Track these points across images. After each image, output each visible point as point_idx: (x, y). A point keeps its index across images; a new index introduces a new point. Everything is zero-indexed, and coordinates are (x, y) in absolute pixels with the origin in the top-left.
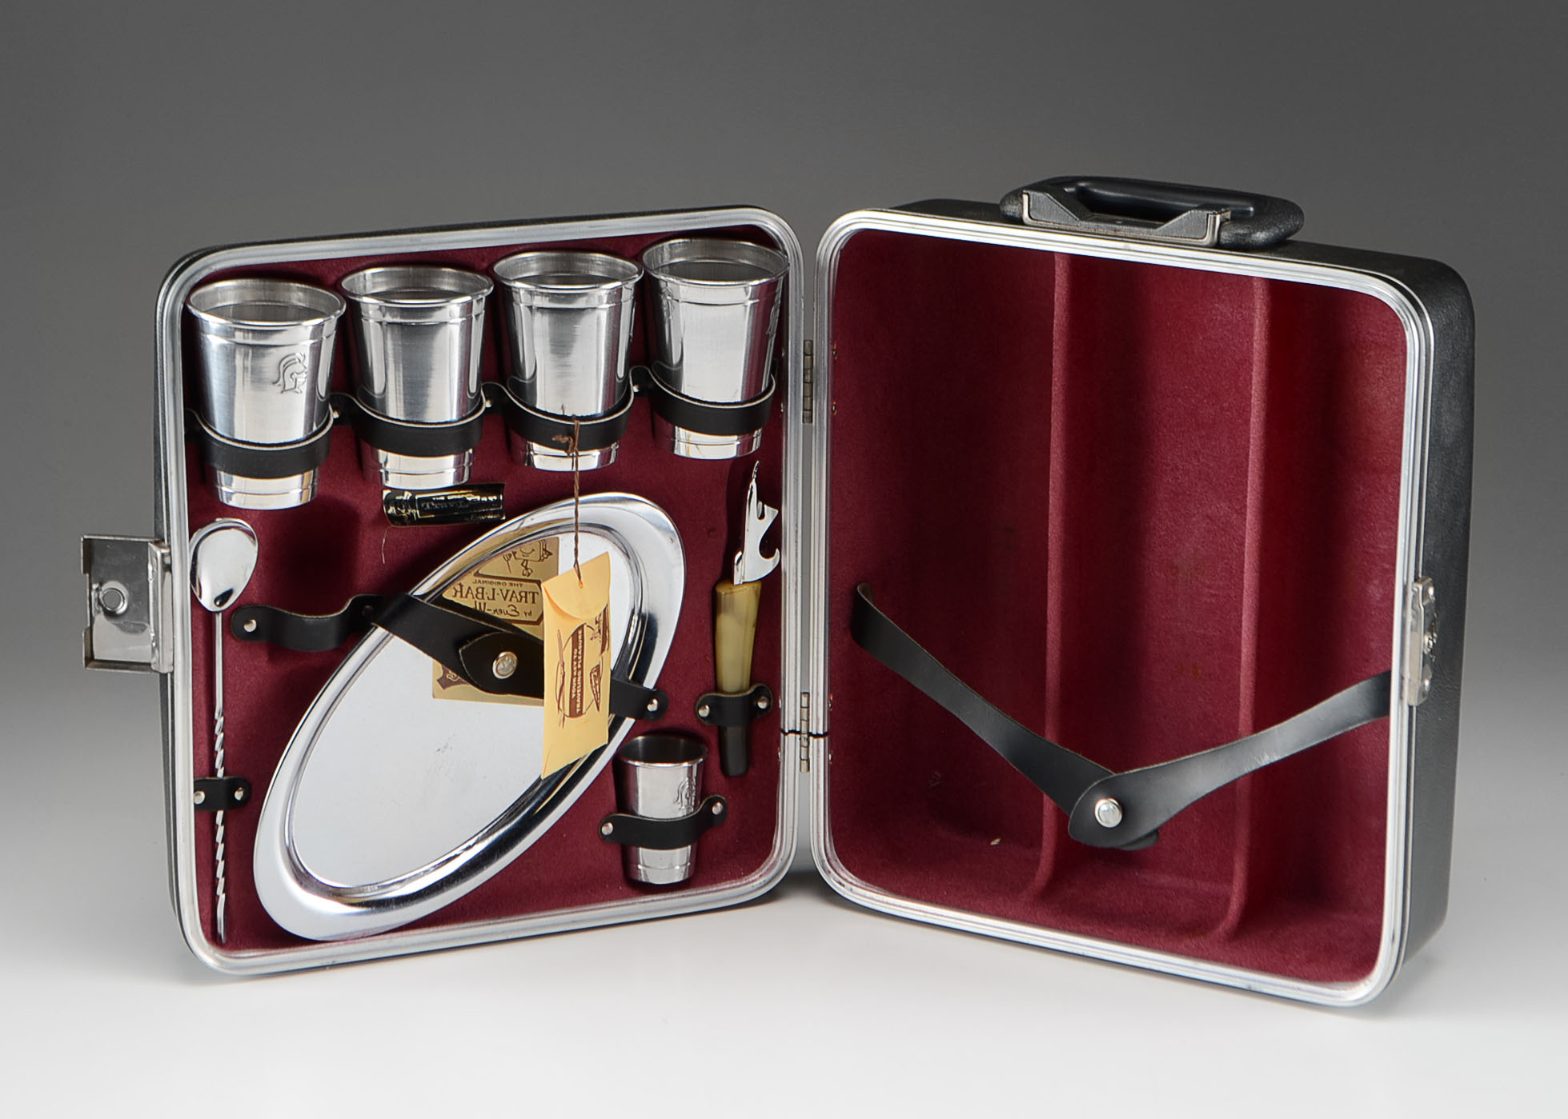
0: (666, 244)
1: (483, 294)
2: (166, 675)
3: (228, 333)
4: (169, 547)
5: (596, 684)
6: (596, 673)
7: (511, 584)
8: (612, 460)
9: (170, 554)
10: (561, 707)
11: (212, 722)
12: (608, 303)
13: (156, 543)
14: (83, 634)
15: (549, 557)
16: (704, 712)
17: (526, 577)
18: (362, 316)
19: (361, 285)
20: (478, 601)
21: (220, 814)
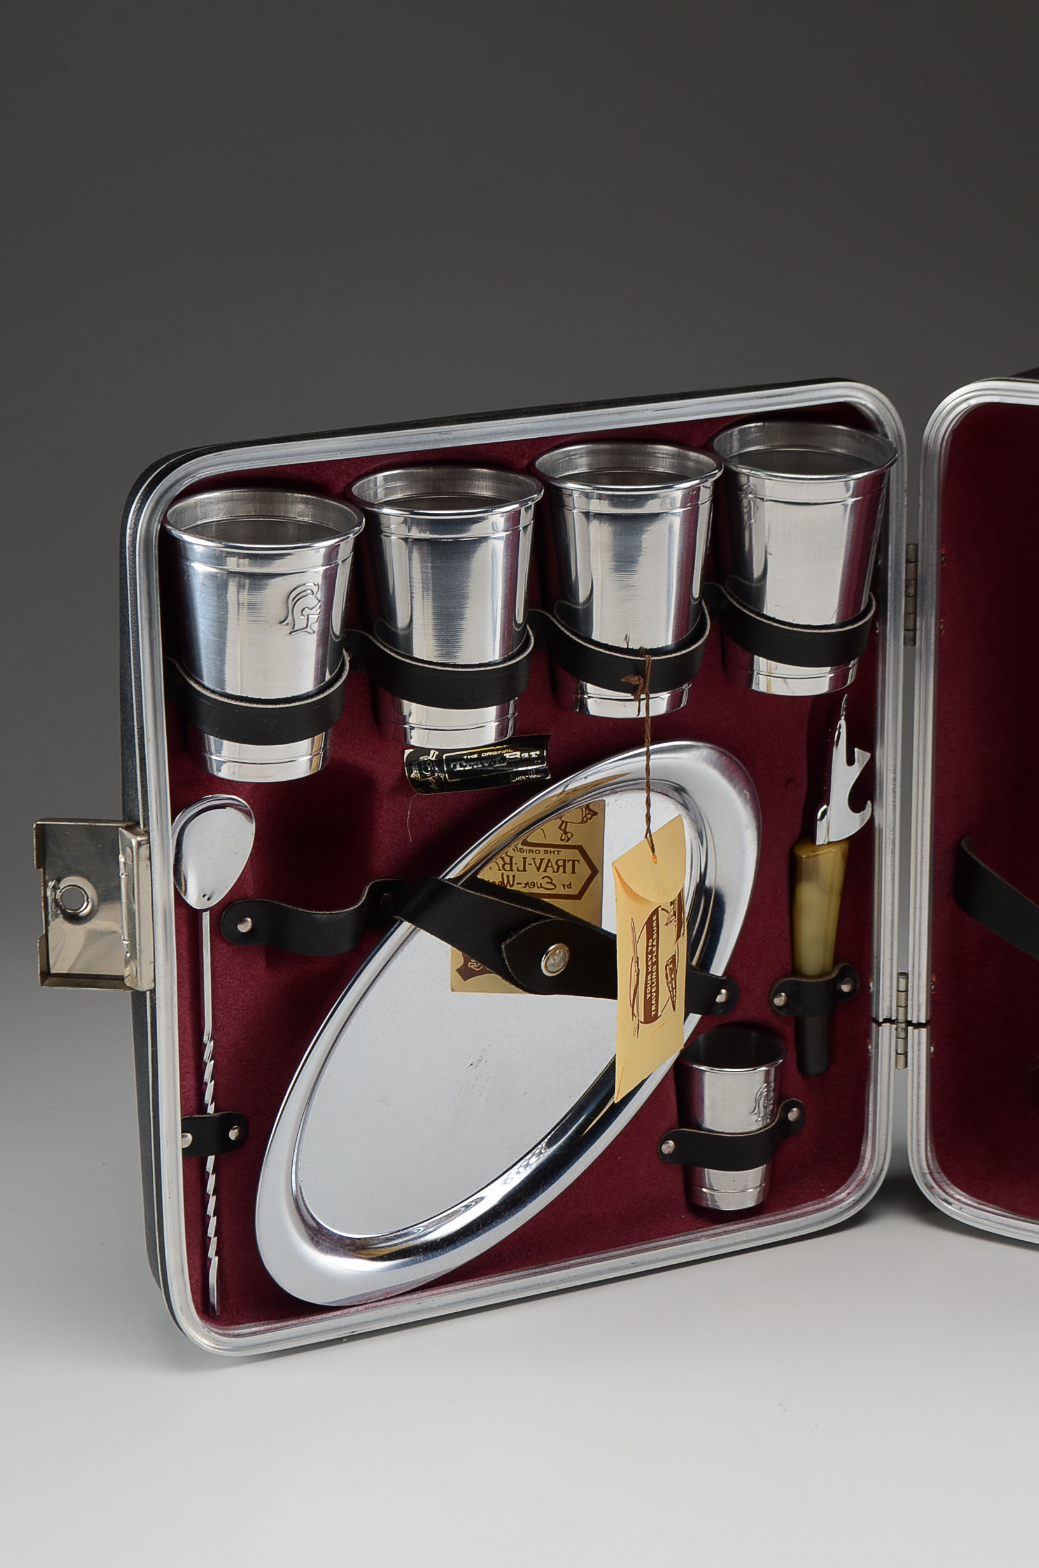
0: (736, 430)
1: (532, 500)
2: (145, 993)
3: (218, 559)
4: (147, 833)
5: (672, 979)
6: (671, 966)
7: (546, 852)
8: (684, 703)
9: (148, 841)
10: (635, 1012)
11: (200, 1047)
12: (681, 507)
13: (128, 828)
14: (38, 944)
15: (594, 817)
16: (780, 1001)
17: (564, 843)
18: (382, 532)
19: (372, 492)
20: (506, 874)
21: (211, 1160)
